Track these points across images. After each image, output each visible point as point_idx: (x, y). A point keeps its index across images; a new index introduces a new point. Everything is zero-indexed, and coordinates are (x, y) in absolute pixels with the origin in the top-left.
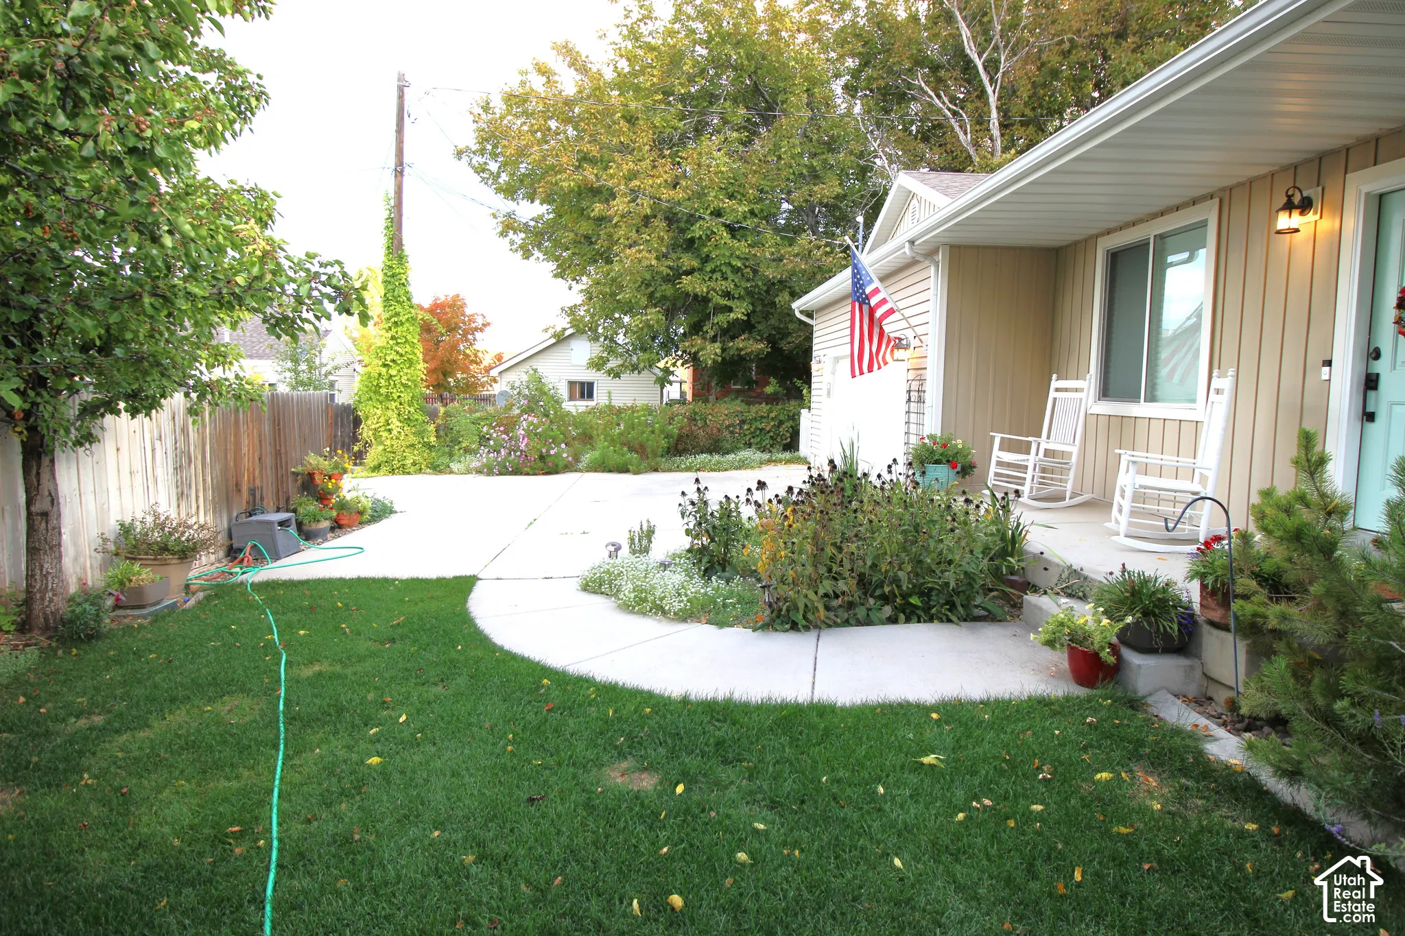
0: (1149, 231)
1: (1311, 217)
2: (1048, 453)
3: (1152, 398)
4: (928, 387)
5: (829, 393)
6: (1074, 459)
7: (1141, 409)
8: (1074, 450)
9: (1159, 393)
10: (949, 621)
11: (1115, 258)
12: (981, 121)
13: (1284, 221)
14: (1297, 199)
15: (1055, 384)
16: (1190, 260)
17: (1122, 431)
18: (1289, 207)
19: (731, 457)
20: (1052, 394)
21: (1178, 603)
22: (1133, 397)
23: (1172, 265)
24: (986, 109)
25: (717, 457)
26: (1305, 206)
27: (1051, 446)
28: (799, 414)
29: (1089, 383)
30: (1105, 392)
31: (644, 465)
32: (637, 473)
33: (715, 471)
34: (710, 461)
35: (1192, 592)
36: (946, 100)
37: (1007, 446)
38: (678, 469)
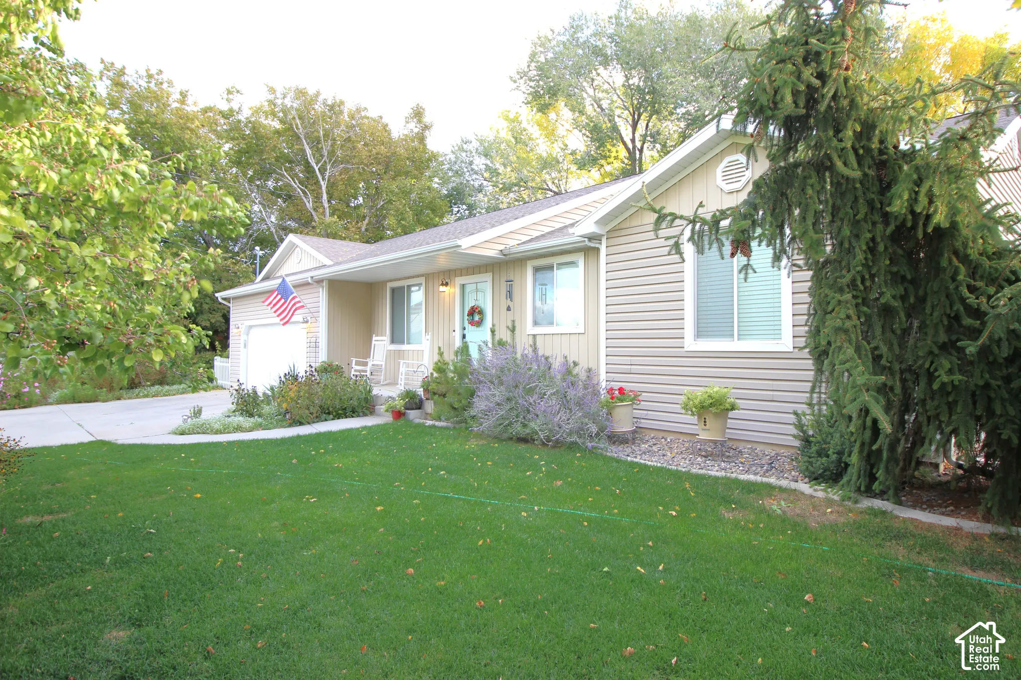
0: (405, 283)
1: (448, 288)
2: (373, 365)
3: (409, 343)
4: (320, 340)
5: (245, 346)
6: (383, 366)
7: (405, 347)
8: (383, 363)
9: (411, 341)
10: (353, 417)
11: (393, 290)
12: (318, 198)
13: (442, 288)
14: (444, 283)
15: (374, 338)
16: (419, 290)
17: (399, 354)
18: (442, 285)
19: (175, 387)
20: (373, 343)
21: (418, 395)
22: (402, 342)
23: (413, 291)
24: (320, 191)
25: (167, 387)
26: (447, 284)
27: (375, 363)
28: (213, 360)
29: (387, 338)
30: (393, 341)
31: (110, 395)
32: (104, 401)
33: (167, 396)
34: (162, 390)
35: (421, 392)
36: (297, 182)
37: (357, 363)
38: (137, 397)
